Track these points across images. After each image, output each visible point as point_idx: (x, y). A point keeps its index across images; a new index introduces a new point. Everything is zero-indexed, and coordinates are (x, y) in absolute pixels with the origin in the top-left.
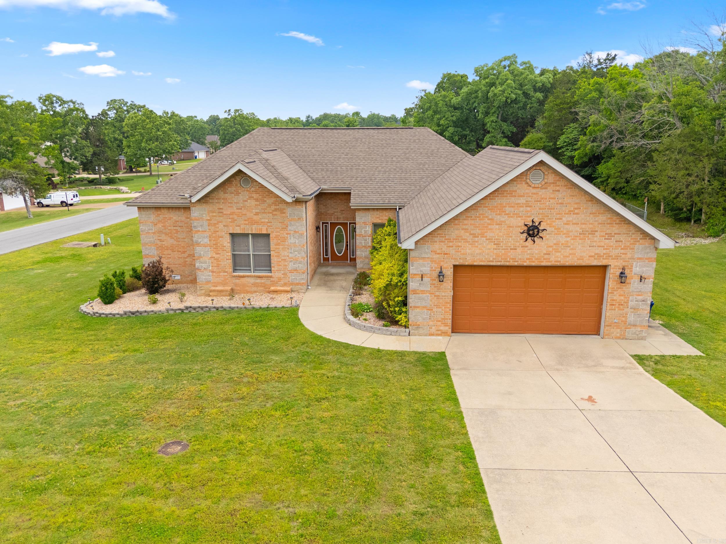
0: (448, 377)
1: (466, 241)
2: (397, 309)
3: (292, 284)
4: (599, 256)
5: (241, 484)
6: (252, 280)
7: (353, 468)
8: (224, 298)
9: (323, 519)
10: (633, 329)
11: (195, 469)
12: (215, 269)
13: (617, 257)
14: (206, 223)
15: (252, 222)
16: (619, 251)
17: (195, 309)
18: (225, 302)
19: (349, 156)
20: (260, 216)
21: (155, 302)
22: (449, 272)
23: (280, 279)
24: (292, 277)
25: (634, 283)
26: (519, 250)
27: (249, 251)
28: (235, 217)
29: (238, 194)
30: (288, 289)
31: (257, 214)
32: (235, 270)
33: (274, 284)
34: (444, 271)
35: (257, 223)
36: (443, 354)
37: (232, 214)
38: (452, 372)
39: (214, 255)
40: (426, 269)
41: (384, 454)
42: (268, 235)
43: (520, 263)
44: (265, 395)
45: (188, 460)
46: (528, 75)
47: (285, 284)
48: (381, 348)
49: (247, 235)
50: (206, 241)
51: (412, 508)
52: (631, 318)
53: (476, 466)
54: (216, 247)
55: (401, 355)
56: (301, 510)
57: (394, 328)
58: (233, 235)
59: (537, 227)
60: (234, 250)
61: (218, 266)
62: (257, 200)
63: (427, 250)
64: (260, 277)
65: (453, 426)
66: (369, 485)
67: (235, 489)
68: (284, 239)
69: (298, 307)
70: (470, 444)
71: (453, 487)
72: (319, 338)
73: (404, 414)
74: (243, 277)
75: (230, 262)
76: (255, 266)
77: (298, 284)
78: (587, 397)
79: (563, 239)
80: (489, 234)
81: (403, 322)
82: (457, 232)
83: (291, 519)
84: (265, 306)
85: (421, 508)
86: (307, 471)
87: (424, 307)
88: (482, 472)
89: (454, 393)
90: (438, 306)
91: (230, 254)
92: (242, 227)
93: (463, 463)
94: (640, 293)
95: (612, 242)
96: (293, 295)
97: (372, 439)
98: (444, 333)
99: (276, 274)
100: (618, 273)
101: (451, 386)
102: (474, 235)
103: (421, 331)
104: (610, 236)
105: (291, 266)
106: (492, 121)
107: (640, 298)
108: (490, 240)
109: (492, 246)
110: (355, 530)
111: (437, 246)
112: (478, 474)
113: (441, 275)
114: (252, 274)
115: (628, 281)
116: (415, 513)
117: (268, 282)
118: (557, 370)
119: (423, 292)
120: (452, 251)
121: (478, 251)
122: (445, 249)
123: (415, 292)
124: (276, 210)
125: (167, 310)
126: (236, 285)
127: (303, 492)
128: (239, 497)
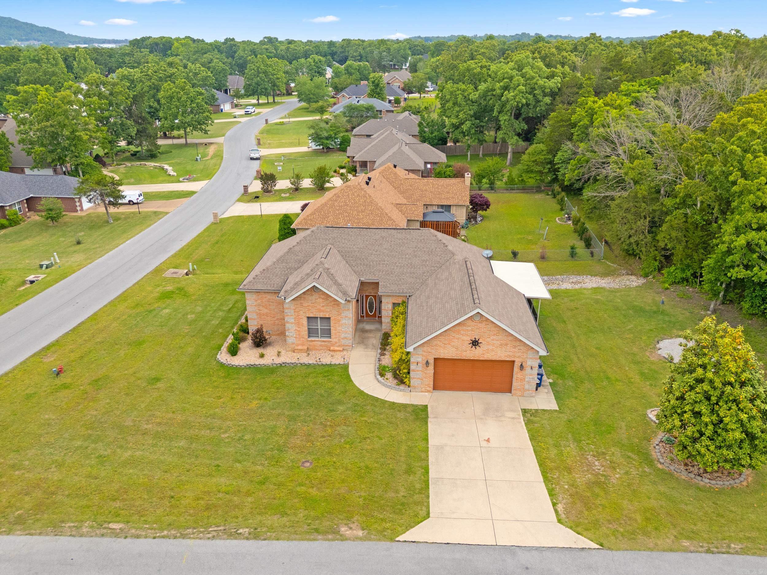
0: (427, 423)
1: (440, 346)
2: (404, 376)
3: (343, 346)
4: (510, 356)
5: (339, 483)
6: (320, 343)
7: (381, 476)
8: (303, 354)
9: (370, 498)
10: (528, 392)
11: (319, 475)
12: (298, 336)
13: (519, 357)
14: (292, 311)
15: (320, 311)
16: (520, 354)
17: (288, 364)
18: (305, 360)
19: (378, 253)
20: (325, 308)
21: (262, 356)
22: (432, 362)
23: (336, 343)
24: (343, 342)
25: (528, 370)
26: (468, 352)
27: (318, 326)
28: (310, 308)
29: (312, 295)
30: (341, 349)
31: (323, 306)
32: (309, 336)
33: (333, 345)
34: (429, 361)
35: (323, 311)
36: (426, 406)
37: (308, 306)
38: (429, 420)
39: (297, 329)
40: (420, 360)
41: (393, 470)
42: (329, 318)
43: (469, 358)
44: (340, 434)
45: (314, 470)
46: (538, 80)
47: (339, 346)
48: (395, 401)
49: (317, 318)
50: (293, 321)
51: (402, 494)
52: (527, 387)
53: (428, 477)
54: (298, 324)
55: (404, 406)
56: (363, 494)
57: (402, 387)
58: (308, 318)
59: (477, 341)
60: (309, 325)
61: (299, 335)
62: (323, 299)
63: (420, 351)
64: (324, 341)
65: (423, 455)
66: (387, 484)
67: (337, 485)
68: (339, 321)
69: (348, 364)
70: (428, 465)
71: (418, 486)
72: (361, 393)
73: (404, 448)
74: (314, 341)
75: (307, 332)
76: (321, 334)
77: (347, 346)
78: (486, 439)
79: (491, 347)
80: (452, 344)
81: (408, 383)
82: (435, 342)
83: (359, 498)
84: (328, 363)
85: (405, 494)
86: (363, 477)
87: (418, 378)
88: (430, 479)
89: (427, 435)
90: (425, 378)
91: (307, 328)
92: (314, 313)
93: (424, 475)
94: (531, 375)
95: (516, 350)
96: (345, 353)
97: (389, 462)
98: (428, 391)
99: (334, 339)
100: (520, 365)
101: (427, 430)
102: (445, 344)
103: (417, 390)
104: (515, 347)
105: (343, 336)
106: (505, 120)
107: (531, 377)
108: (453, 346)
109: (454, 349)
110: (382, 502)
111: (425, 349)
112: (428, 480)
113: (427, 363)
114: (320, 339)
115: (524, 368)
116: (403, 496)
117: (329, 344)
118: (481, 419)
119: (418, 371)
120: (433, 351)
121: (446, 352)
122: (429, 350)
123: (414, 371)
124: (334, 304)
125: (272, 364)
126: (310, 346)
127: (363, 486)
128: (339, 488)
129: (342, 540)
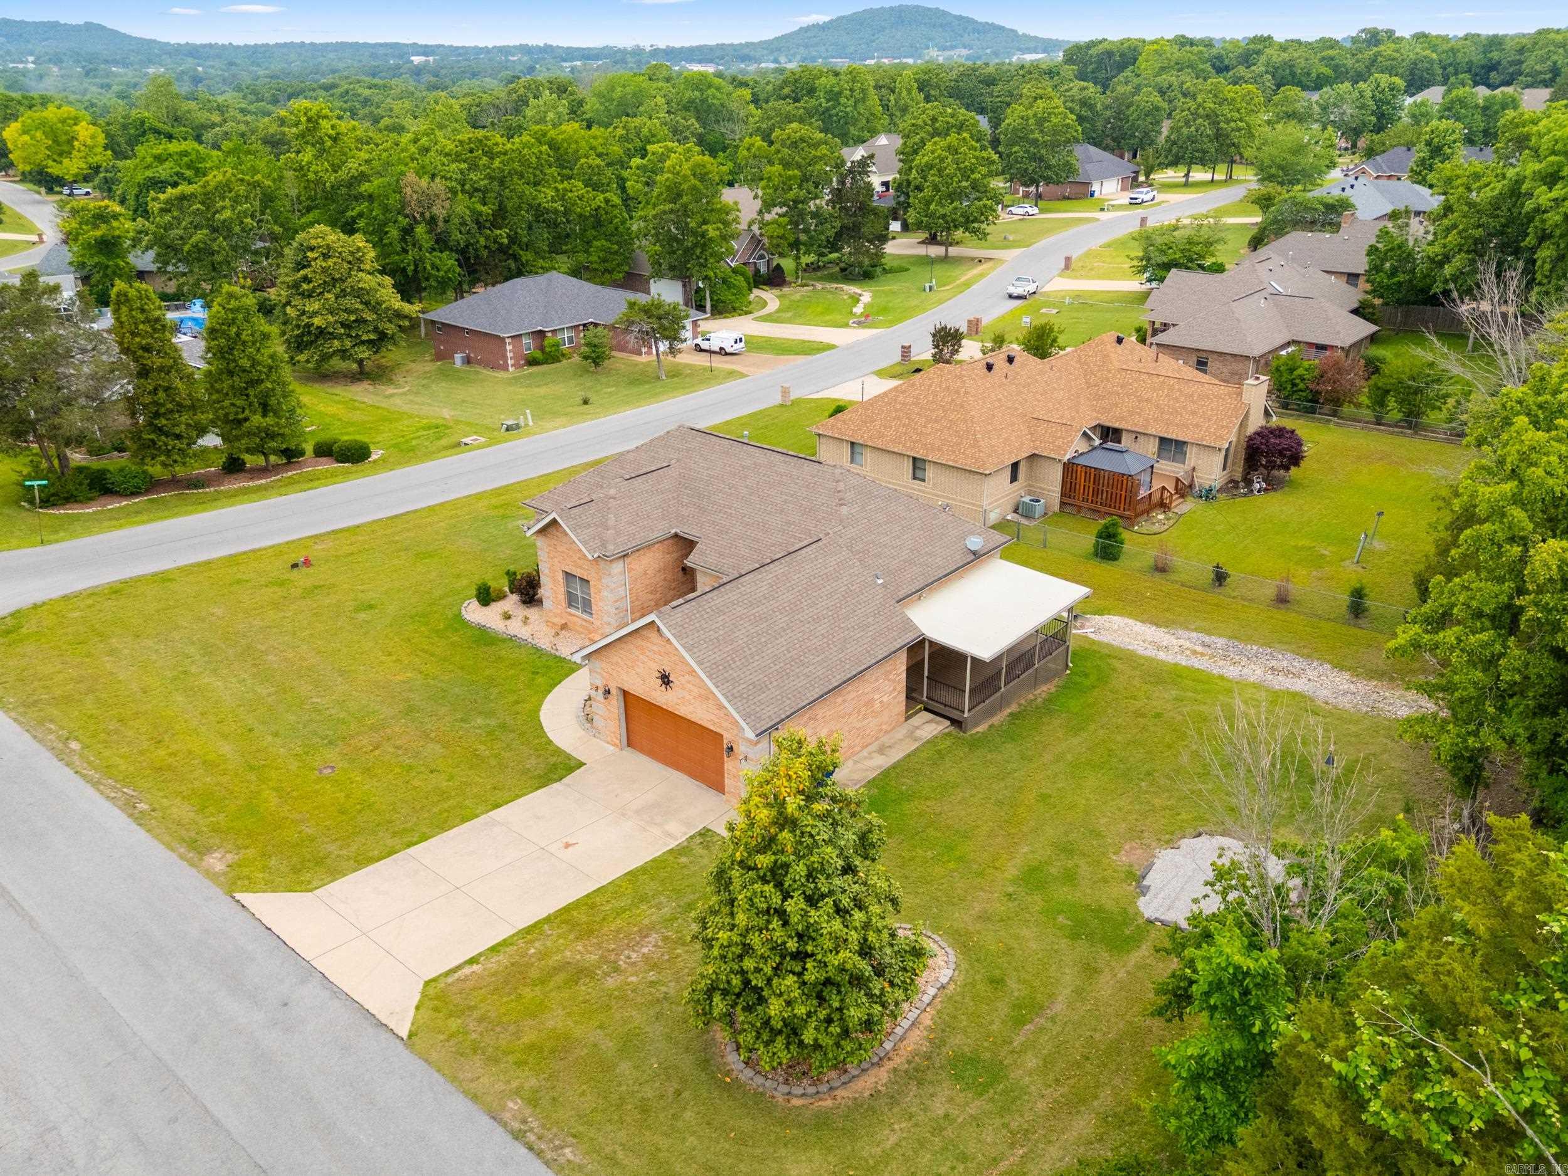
0: (543, 787)
4: (714, 723)
6: (580, 622)
9: (306, 838)
11: (314, 787)
12: (554, 600)
13: (727, 730)
14: (546, 555)
15: (577, 566)
16: (727, 724)
20: (582, 562)
21: (507, 617)
22: (615, 692)
23: (598, 628)
26: (658, 693)
27: (577, 591)
28: (565, 556)
31: (580, 558)
32: (570, 605)
33: (595, 630)
34: (611, 689)
35: (580, 567)
36: (581, 765)
37: (563, 552)
38: (554, 784)
39: (553, 587)
40: (599, 682)
42: (589, 582)
43: (660, 705)
45: (320, 781)
48: (555, 742)
49: (576, 576)
50: (547, 571)
53: (406, 849)
54: (555, 581)
55: (554, 753)
58: (565, 573)
59: (667, 677)
60: (567, 587)
61: (556, 598)
63: (598, 667)
64: (585, 620)
68: (600, 590)
70: (434, 837)
74: (573, 615)
75: (564, 597)
76: (583, 608)
78: (572, 843)
79: (687, 695)
80: (637, 670)
82: (616, 658)
84: (564, 656)
87: (601, 716)
88: (401, 853)
90: (610, 719)
91: (564, 590)
92: (570, 567)
93: (405, 845)
95: (722, 714)
99: (596, 622)
101: (522, 796)
103: (601, 736)
105: (605, 618)
108: (638, 674)
109: (640, 681)
111: (604, 665)
113: (607, 692)
114: (580, 615)
115: (736, 756)
117: (591, 628)
118: (624, 815)
119: (599, 702)
120: (615, 674)
121: (631, 681)
122: (610, 670)
123: (594, 699)
125: (503, 633)
126: (569, 621)
128: (301, 812)
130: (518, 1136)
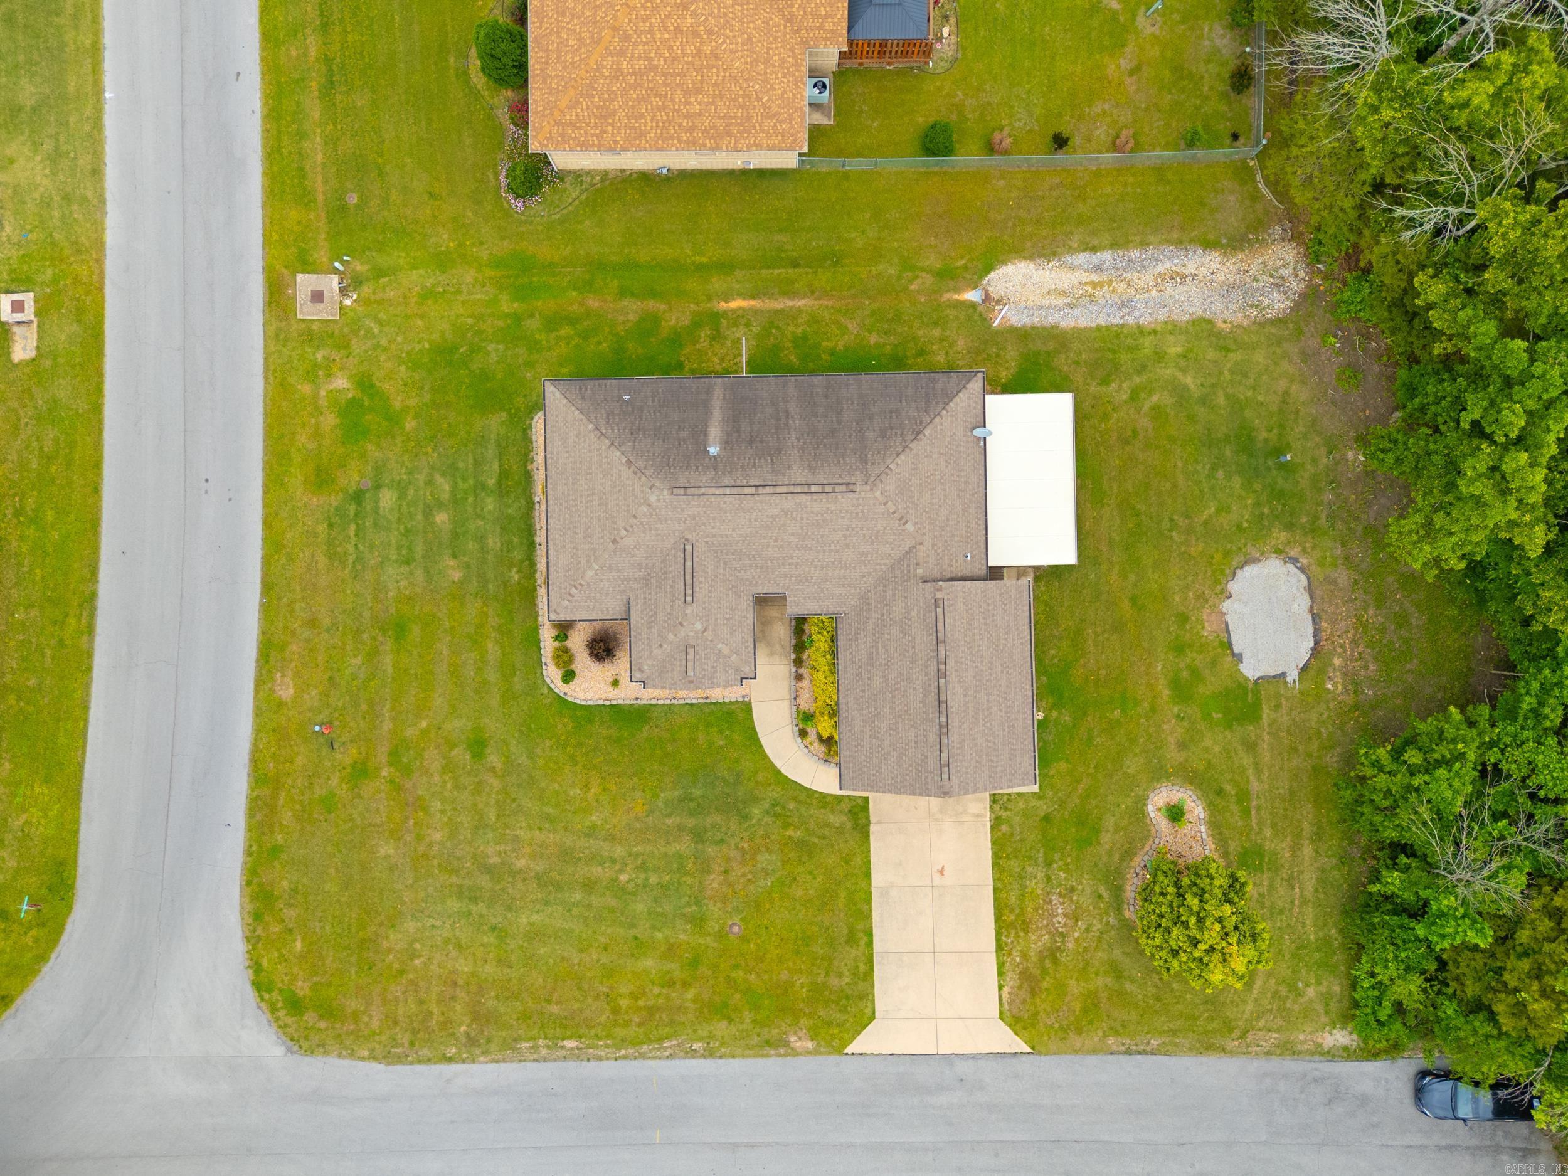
0: (868, 836)
19: (779, 543)
21: (616, 683)
36: (866, 801)
38: (871, 828)
51: (846, 980)
53: (873, 950)
66: (829, 963)
69: (751, 706)
70: (872, 928)
72: (778, 774)
78: (940, 868)
84: (720, 700)
85: (849, 981)
112: (873, 957)
116: (847, 984)
129: (794, 1056)
130: (1128, 1052)
